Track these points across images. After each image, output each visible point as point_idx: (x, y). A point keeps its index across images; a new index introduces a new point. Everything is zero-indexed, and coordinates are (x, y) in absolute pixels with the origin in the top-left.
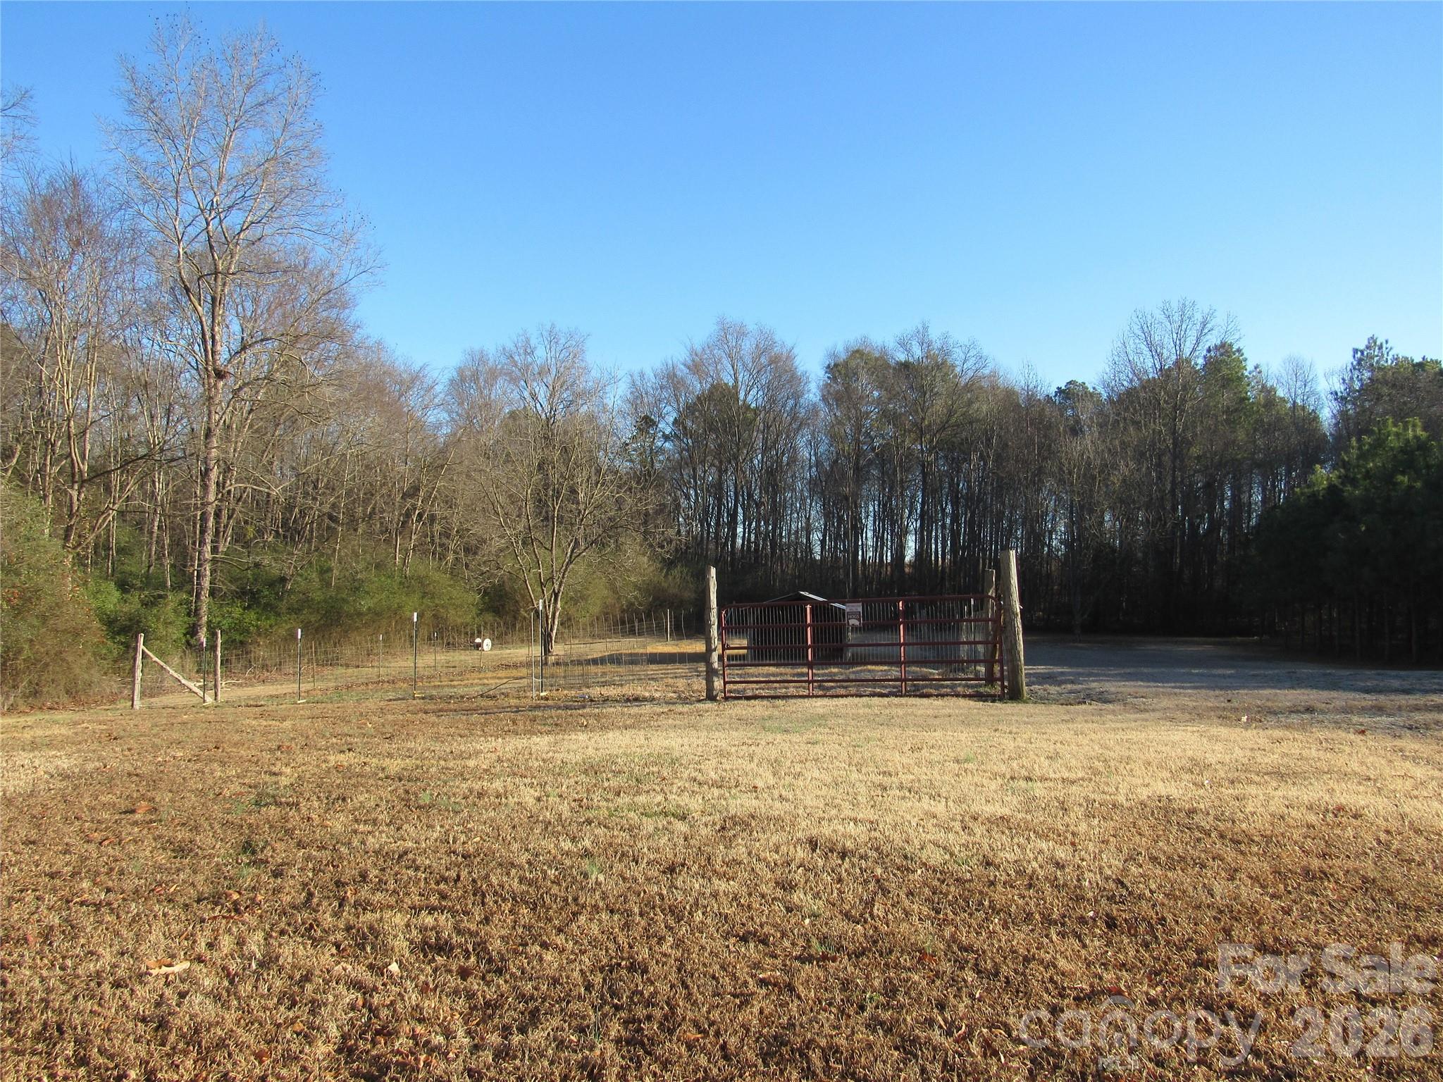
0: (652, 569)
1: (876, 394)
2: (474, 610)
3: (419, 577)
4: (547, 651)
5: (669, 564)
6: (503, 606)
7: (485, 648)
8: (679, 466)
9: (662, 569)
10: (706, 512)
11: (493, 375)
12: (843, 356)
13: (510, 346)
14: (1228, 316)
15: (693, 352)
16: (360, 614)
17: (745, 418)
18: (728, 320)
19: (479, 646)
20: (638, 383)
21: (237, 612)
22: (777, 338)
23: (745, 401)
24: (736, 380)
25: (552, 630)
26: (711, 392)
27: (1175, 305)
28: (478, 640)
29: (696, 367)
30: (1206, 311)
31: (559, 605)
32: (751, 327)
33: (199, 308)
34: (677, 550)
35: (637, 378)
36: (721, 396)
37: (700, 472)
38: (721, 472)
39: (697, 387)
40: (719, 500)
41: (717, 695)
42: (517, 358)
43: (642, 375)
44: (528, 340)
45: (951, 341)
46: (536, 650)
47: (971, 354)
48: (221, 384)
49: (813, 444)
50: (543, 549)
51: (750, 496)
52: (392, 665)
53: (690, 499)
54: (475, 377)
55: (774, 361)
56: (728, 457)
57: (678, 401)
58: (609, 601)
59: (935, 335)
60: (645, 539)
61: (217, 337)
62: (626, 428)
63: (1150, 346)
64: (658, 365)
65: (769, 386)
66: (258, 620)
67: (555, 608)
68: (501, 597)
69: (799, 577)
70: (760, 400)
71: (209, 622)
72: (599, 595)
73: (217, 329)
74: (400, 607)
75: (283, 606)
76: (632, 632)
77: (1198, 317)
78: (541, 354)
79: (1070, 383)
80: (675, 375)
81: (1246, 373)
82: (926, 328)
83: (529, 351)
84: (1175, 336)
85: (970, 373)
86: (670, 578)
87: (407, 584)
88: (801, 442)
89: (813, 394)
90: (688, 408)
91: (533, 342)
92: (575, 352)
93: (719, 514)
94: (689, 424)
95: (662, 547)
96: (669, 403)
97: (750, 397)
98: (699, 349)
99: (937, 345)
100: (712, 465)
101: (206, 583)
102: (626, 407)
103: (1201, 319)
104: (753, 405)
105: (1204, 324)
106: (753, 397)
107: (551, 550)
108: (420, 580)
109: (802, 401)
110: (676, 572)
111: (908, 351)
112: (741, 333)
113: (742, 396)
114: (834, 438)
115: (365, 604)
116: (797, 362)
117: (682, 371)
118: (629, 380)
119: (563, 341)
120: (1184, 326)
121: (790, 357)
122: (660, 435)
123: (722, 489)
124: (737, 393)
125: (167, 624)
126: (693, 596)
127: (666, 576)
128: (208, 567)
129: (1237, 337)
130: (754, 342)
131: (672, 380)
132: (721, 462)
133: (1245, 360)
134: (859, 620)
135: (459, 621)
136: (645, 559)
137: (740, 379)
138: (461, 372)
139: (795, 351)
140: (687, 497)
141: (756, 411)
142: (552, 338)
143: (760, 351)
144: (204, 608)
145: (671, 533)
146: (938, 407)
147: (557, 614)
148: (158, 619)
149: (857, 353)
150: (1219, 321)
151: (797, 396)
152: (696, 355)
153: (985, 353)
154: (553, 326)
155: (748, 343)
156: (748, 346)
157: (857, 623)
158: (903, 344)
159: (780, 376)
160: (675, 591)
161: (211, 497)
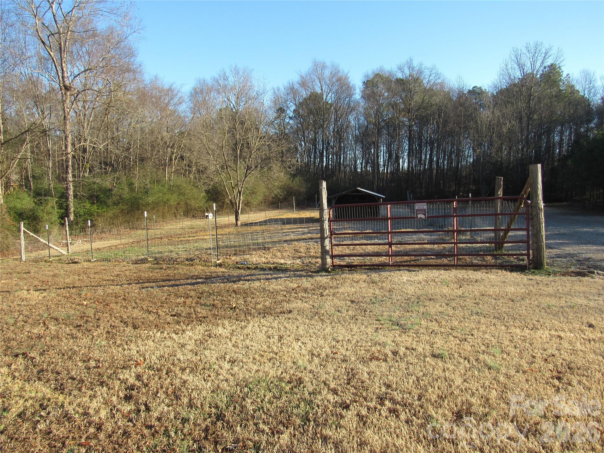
0: (286, 178)
1: (386, 94)
2: (204, 200)
3: (177, 185)
4: (237, 220)
5: (294, 176)
6: (217, 198)
7: (210, 217)
8: (296, 132)
9: (290, 178)
10: (309, 151)
11: (210, 90)
12: (371, 76)
13: (216, 76)
14: (558, 49)
15: (302, 77)
16: (149, 204)
17: (326, 108)
18: (317, 61)
19: (208, 216)
20: (277, 93)
21: (88, 205)
22: (340, 68)
23: (326, 99)
24: (322, 89)
25: (239, 209)
26: (310, 96)
27: (532, 44)
28: (207, 214)
29: (303, 84)
30: (547, 47)
31: (241, 198)
32: (328, 64)
33: (51, 53)
34: (297, 170)
35: (276, 90)
36: (315, 98)
37: (306, 134)
38: (316, 133)
39: (304, 94)
40: (315, 146)
41: (329, 268)
42: (220, 82)
43: (278, 89)
44: (225, 73)
45: (423, 66)
46: (232, 219)
47: (433, 72)
48: (68, 93)
49: (357, 119)
50: (233, 171)
51: (329, 144)
52: (166, 228)
53: (302, 146)
54: (201, 92)
55: (339, 80)
56: (318, 126)
57: (295, 100)
58: (267, 194)
59: (415, 64)
60: (282, 164)
61: (64, 69)
62: (272, 115)
63: (519, 65)
64: (286, 84)
65: (337, 91)
66: (98, 209)
67: (240, 199)
68: (216, 193)
69: (353, 180)
70: (333, 99)
71: (74, 211)
72: (262, 192)
73: (64, 65)
74: (168, 200)
75: (110, 202)
76: (277, 208)
77: (544, 50)
78: (231, 79)
79: (474, 87)
80: (293, 88)
81: (562, 78)
82: (411, 60)
83: (226, 79)
84: (531, 60)
85: (433, 81)
86: (294, 182)
87: (171, 189)
88: (351, 118)
89: (357, 95)
90: (300, 104)
91: (227, 74)
92: (247, 78)
93: (315, 152)
94: (301, 111)
95: (290, 168)
96: (291, 102)
97: (328, 98)
98: (304, 75)
99: (417, 68)
100: (311, 130)
101: (71, 192)
102: (272, 105)
103: (544, 51)
104: (330, 102)
105: (546, 53)
106: (330, 98)
107: (237, 171)
108: (178, 187)
109: (352, 99)
110: (297, 179)
111: (403, 72)
112: (324, 67)
113: (324, 98)
114: (367, 116)
115: (150, 199)
116: (350, 79)
117: (296, 86)
118: (272, 91)
119: (241, 73)
120: (536, 55)
121: (346, 78)
122: (287, 116)
123: (316, 140)
124: (322, 95)
125: (49, 213)
126: (305, 190)
127: (292, 181)
128: (71, 184)
129: (562, 59)
130: (330, 71)
131: (292, 90)
132: (315, 129)
133: (562, 72)
134: (425, 215)
135: (197, 205)
136: (283, 174)
137: (324, 89)
138: (195, 89)
139: (349, 75)
140: (301, 145)
141: (331, 105)
142: (236, 71)
143: (333, 75)
144: (72, 205)
145: (294, 161)
146: (417, 98)
147: (241, 202)
148: (43, 212)
149: (377, 75)
150: (553, 52)
151: (350, 96)
152: (303, 78)
153: (440, 71)
154: (236, 66)
155: (327, 71)
156: (327, 73)
157: (423, 216)
158: (401, 69)
159: (342, 87)
160: (296, 188)
161: (69, 150)
